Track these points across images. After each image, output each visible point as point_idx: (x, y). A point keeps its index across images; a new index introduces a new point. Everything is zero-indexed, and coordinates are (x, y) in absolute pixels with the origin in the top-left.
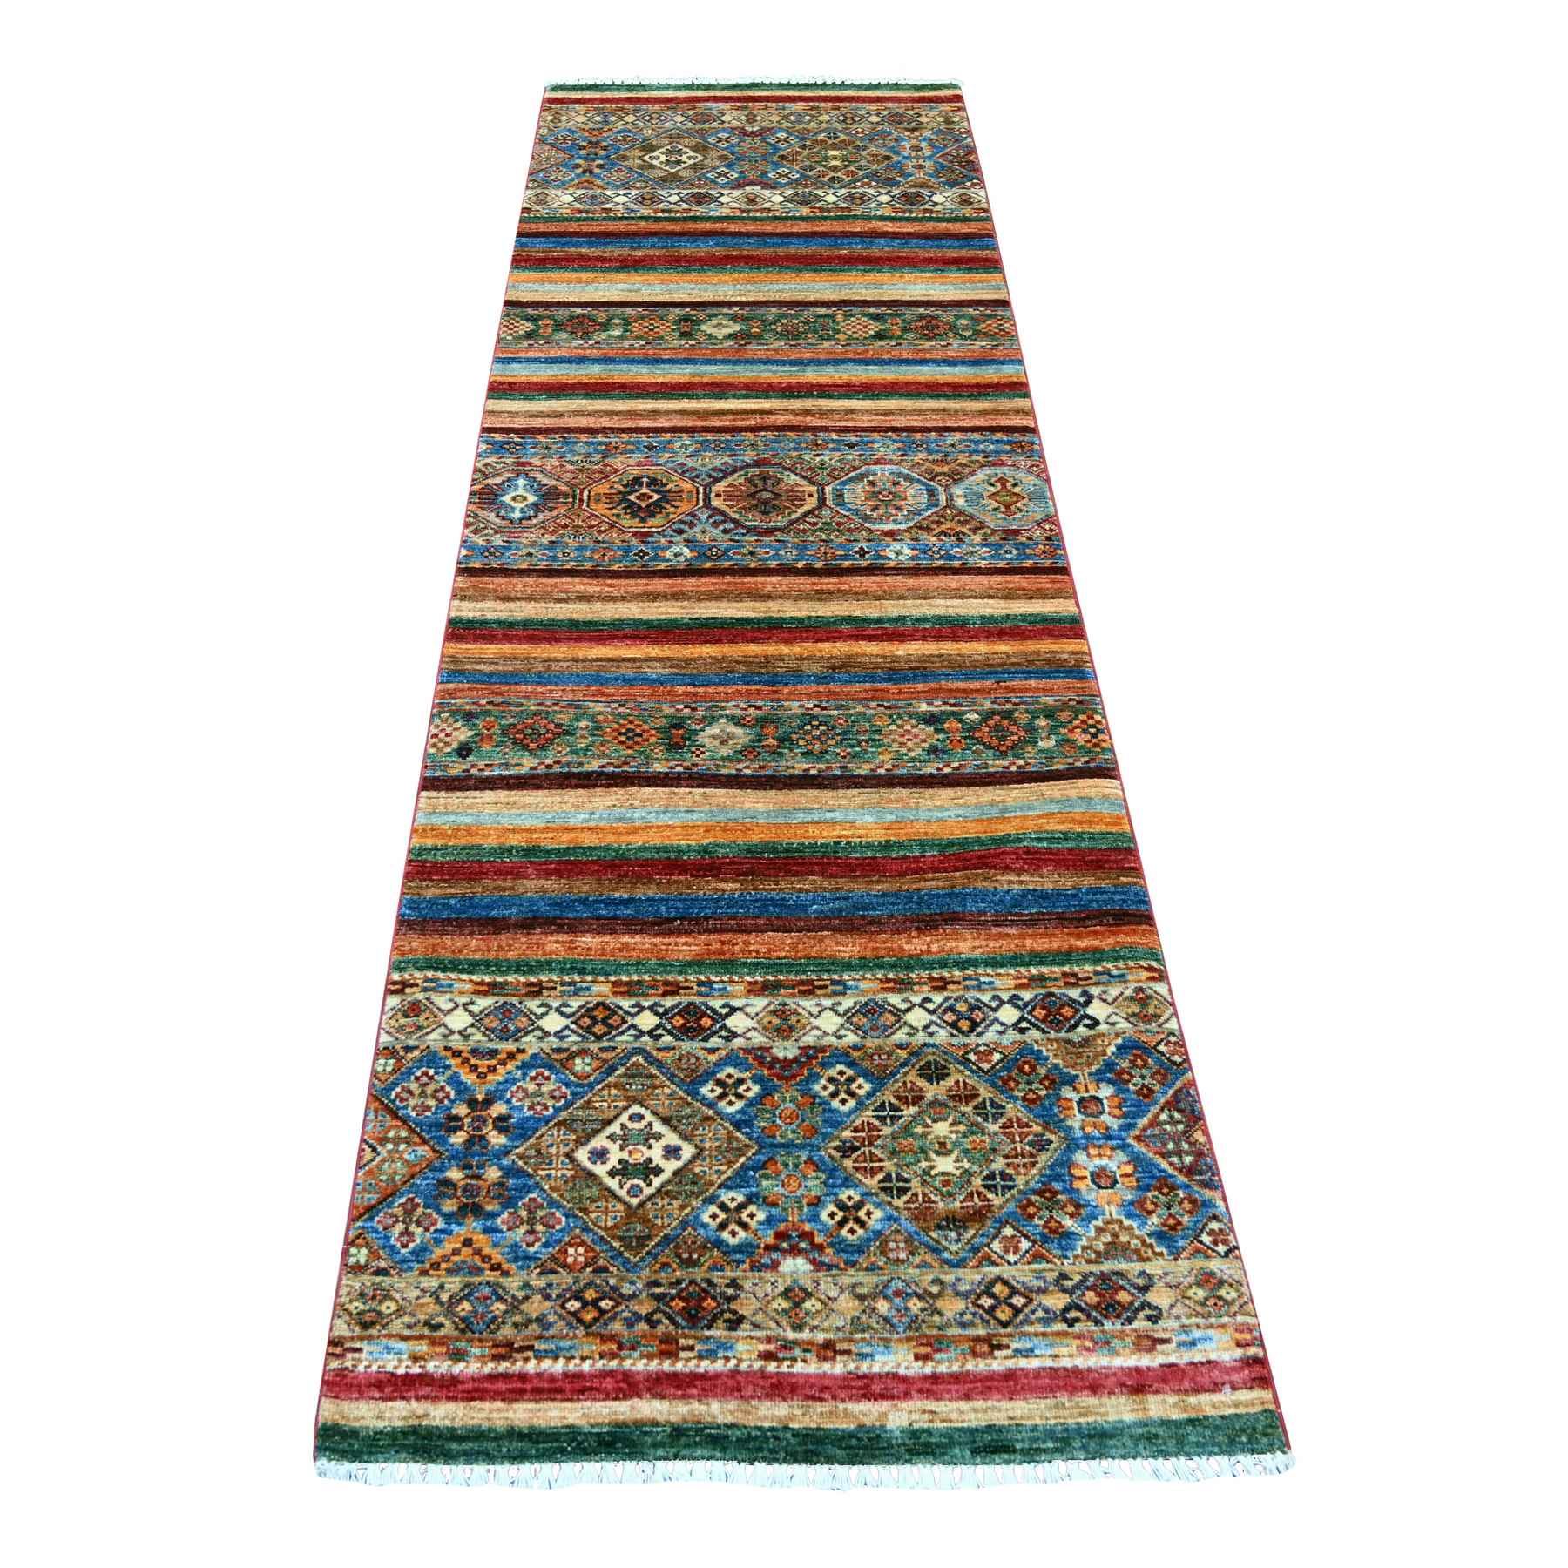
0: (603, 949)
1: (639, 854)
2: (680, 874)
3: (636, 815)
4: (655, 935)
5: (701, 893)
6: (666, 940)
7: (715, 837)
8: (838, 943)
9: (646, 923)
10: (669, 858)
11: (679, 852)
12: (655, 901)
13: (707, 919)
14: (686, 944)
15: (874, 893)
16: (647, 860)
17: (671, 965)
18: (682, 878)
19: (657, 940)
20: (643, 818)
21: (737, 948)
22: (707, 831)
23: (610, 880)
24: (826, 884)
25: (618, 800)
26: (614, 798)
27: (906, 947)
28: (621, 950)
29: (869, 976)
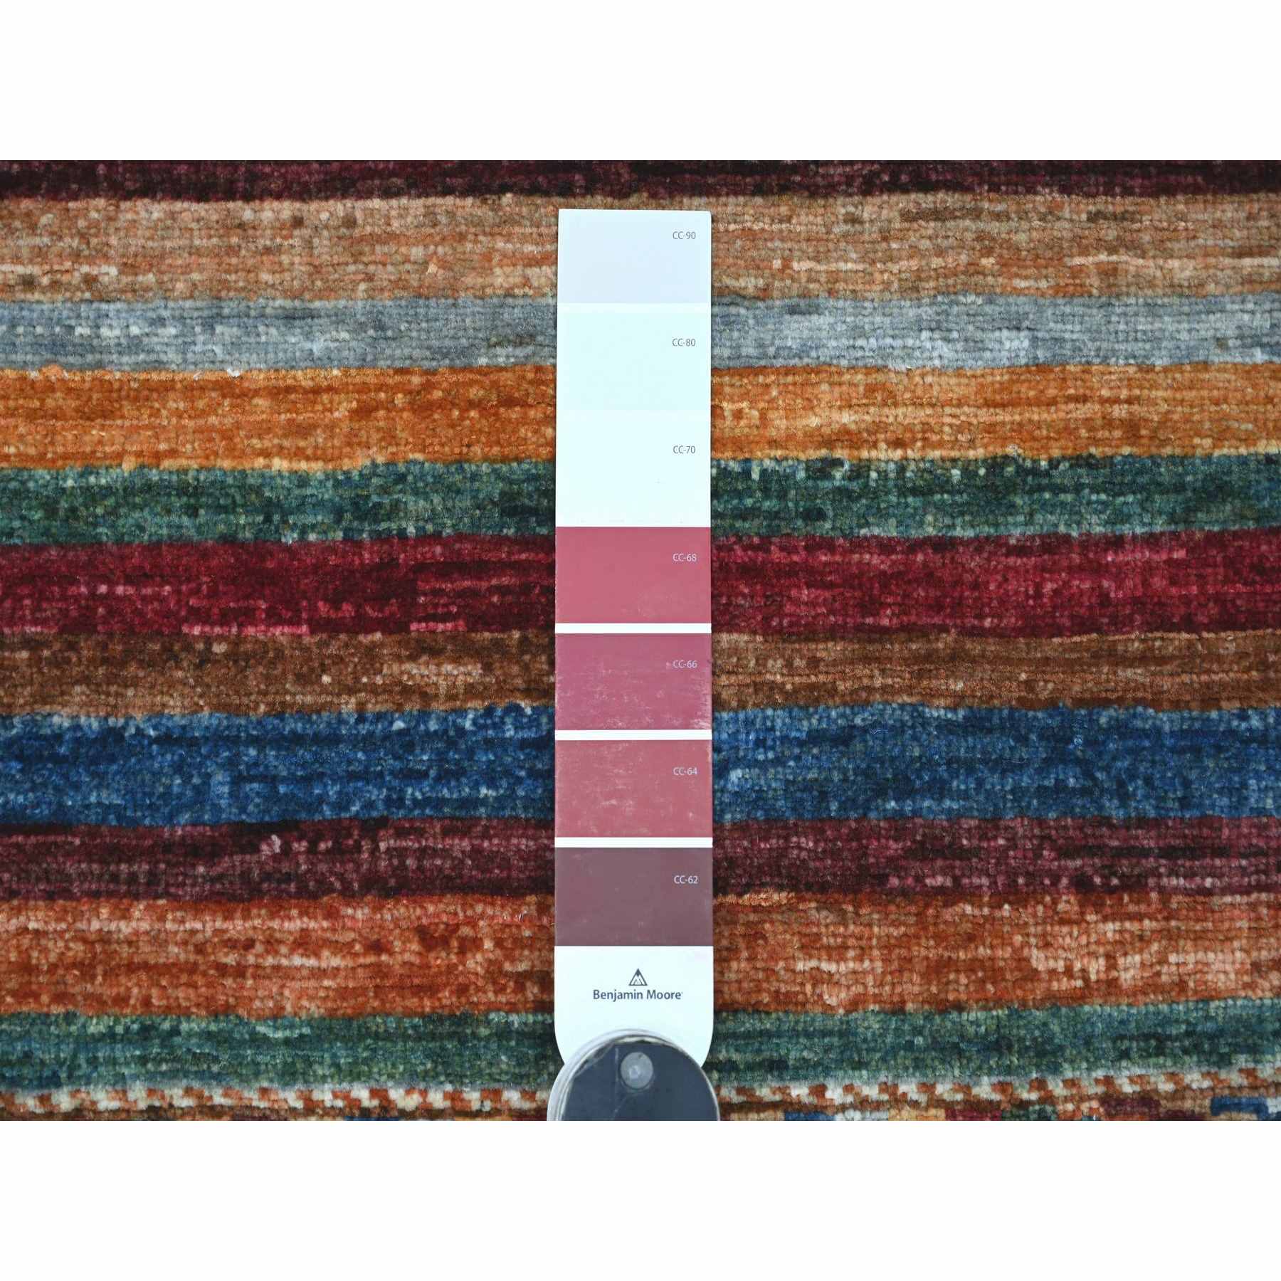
0: (27, 968)
1: (127, 521)
2: (274, 618)
3: (109, 333)
4: (198, 905)
5: (348, 706)
6: (237, 927)
7: (389, 437)
8: (810, 945)
9: (168, 847)
10: (229, 541)
11: (269, 508)
12: (193, 743)
13: (372, 828)
14: (303, 943)
15: (936, 711)
16: (154, 547)
17: (259, 1042)
18: (280, 633)
19: (207, 925)
20: (134, 345)
21: (475, 963)
22: (363, 412)
23: (32, 644)
24: (775, 672)
25: (40, 254)
26: (26, 242)
27: (1039, 960)
28: (86, 969)
29: (909, 1088)
